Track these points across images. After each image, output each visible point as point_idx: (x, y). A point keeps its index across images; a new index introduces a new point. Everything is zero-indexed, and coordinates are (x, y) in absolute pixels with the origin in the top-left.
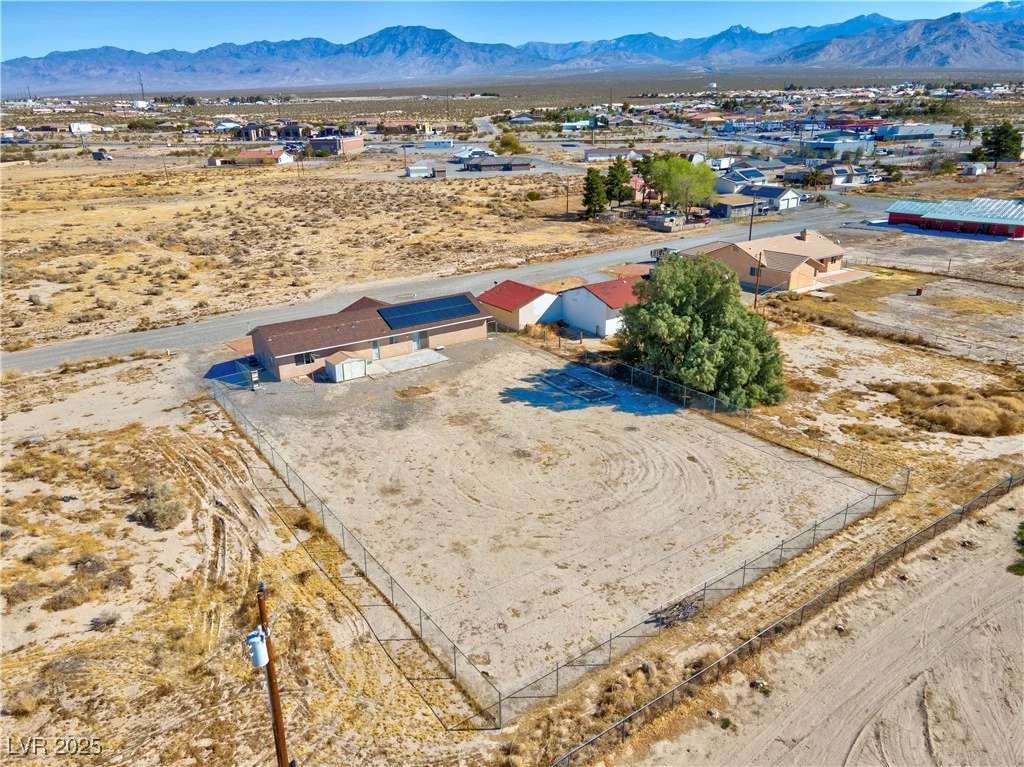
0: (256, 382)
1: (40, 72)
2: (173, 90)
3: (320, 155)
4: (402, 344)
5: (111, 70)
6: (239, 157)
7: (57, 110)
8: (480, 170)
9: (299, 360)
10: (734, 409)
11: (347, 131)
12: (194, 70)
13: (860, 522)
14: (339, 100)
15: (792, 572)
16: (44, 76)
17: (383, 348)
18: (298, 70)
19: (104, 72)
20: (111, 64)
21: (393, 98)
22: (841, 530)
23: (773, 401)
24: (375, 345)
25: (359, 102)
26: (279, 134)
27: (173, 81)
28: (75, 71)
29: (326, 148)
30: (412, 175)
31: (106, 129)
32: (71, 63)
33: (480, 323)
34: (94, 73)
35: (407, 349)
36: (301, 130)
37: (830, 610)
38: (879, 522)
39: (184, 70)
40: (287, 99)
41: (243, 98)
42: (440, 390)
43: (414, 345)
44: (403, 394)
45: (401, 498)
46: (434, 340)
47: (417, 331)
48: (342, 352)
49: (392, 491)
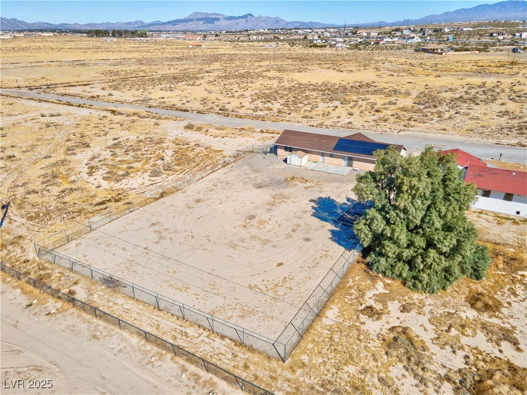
4: (337, 159)
9: (286, 149)
13: (226, 339)
15: (154, 314)
22: (210, 330)
24: (323, 155)
38: (232, 349)
42: (308, 184)
43: (344, 163)
44: (293, 179)
45: (193, 204)
46: (356, 164)
47: (347, 155)
48: (300, 151)
49: (198, 201)
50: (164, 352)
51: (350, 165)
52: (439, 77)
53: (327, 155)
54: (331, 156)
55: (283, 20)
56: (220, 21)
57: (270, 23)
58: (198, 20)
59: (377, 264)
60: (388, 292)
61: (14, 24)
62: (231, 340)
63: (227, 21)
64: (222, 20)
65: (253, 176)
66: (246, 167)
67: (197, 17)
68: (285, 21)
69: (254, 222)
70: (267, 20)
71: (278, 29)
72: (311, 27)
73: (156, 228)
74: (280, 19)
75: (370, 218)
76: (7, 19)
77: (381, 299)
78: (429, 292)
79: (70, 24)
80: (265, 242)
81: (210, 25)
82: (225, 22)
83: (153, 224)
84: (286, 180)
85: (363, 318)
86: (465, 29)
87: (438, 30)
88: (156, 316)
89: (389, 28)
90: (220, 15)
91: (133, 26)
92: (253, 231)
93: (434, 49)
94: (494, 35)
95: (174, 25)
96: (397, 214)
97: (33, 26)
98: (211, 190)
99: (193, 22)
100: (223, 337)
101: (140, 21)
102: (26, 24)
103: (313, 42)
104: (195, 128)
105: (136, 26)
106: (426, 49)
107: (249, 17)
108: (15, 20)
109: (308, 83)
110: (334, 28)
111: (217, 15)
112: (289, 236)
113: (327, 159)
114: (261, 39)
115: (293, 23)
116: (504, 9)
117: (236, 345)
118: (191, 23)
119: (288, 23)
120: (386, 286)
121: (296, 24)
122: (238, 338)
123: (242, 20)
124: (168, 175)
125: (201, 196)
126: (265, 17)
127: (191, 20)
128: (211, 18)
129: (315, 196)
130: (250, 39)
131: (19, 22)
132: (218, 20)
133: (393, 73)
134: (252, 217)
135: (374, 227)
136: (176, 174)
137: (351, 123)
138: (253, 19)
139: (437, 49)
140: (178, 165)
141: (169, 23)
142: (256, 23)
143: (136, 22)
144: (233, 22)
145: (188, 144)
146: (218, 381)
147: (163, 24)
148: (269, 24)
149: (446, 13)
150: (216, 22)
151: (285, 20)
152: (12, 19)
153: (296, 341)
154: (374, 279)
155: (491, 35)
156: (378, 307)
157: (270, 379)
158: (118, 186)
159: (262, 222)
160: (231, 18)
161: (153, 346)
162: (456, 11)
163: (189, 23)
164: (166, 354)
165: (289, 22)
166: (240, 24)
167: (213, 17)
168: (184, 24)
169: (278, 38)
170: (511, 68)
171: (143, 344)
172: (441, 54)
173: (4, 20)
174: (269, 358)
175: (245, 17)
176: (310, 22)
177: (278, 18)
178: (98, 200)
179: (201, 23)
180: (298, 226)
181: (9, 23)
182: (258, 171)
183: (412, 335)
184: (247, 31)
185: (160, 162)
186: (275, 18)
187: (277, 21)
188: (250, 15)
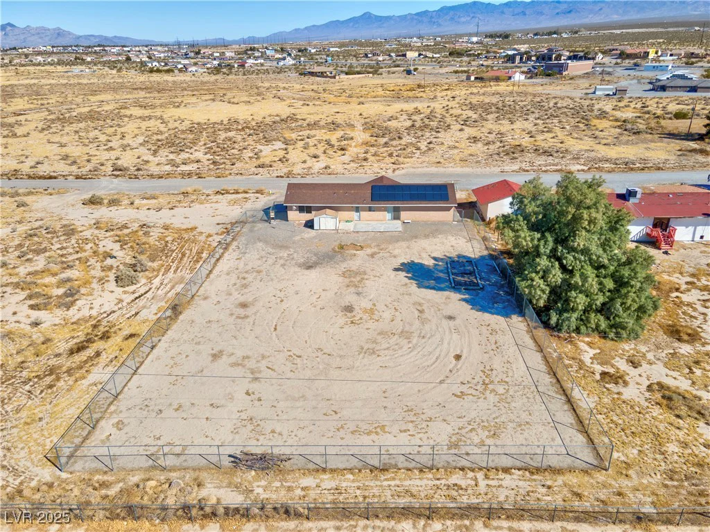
0: (273, 218)
1: (433, 20)
2: (501, 29)
3: (549, 75)
4: (378, 212)
5: (473, 17)
6: (484, 75)
7: (424, 44)
8: (664, 90)
9: (301, 209)
10: (560, 330)
11: (590, 56)
12: (525, 14)
13: (513, 471)
14: (618, 32)
15: (382, 479)
16: (434, 22)
17: (363, 214)
18: (601, 9)
19: (469, 18)
20: (474, 13)
21: (669, 30)
22: (480, 469)
23: (612, 335)
24: (357, 210)
25: (633, 33)
26: (537, 59)
27: (508, 23)
28: (452, 19)
29: (556, 70)
30: (597, 93)
31: (435, 56)
32: (451, 13)
33: (448, 209)
34: (463, 19)
35: (382, 218)
36: (554, 56)
37: (352, 523)
38: (535, 480)
39: (518, 14)
40: (576, 32)
41: (543, 33)
42: (368, 251)
43: (388, 216)
44: (342, 247)
45: (241, 312)
46: (404, 215)
47: (391, 205)
48: (327, 210)
49: (243, 305)
50: (467, 522)
51: (397, 217)
52: (363, 104)
53: (364, 209)
54: (370, 209)
55: (69, 33)
57: (48, 37)
59: (567, 323)
60: (598, 351)
62: (519, 470)
65: (283, 254)
66: (260, 245)
68: (73, 34)
69: (359, 314)
70: (41, 31)
71: (71, 46)
72: (122, 43)
73: (226, 359)
75: (541, 269)
77: (602, 360)
78: (635, 339)
80: (405, 335)
83: (216, 356)
84: (334, 251)
85: (612, 387)
86: (332, 49)
87: (303, 51)
88: (386, 480)
89: (238, 47)
93: (322, 73)
94: (369, 56)
96: (574, 257)
98: (245, 286)
100: (506, 470)
103: (148, 66)
104: (106, 201)
106: (313, 73)
107: (9, 28)
109: (206, 121)
110: (161, 45)
112: (424, 320)
113: (364, 214)
114: (52, 60)
115: (88, 37)
116: (357, 26)
117: (532, 473)
119: (79, 37)
120: (590, 345)
121: (92, 38)
122: (523, 464)
124: (149, 278)
125: (239, 298)
126: (37, 28)
129: (395, 263)
130: (32, 61)
133: (307, 103)
134: (349, 309)
135: (550, 278)
136: (161, 273)
137: (329, 168)
138: (17, 32)
139: (325, 72)
140: (150, 260)
142: (22, 37)
145: (126, 227)
146: (575, 528)
148: (47, 39)
149: (296, 30)
153: (585, 440)
154: (571, 342)
155: (366, 55)
156: (610, 370)
157: (618, 497)
158: (75, 314)
159: (370, 311)
161: (443, 522)
162: (306, 28)
164: (472, 524)
165: (81, 36)
169: (82, 59)
170: (424, 91)
171: (424, 525)
172: (334, 77)
174: (586, 472)
176: (115, 37)
177: (59, 29)
180: (419, 304)
182: (283, 247)
183: (674, 388)
184: (15, 48)
185: (111, 262)
186: (54, 29)
187: (59, 34)
188: (9, 24)
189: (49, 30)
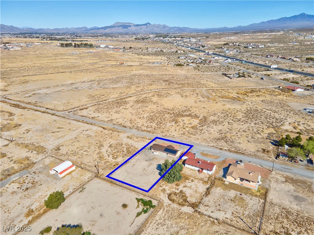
30: (307, 110)
33: (175, 155)
42: (157, 160)
43: (166, 154)
44: (154, 158)
45: (133, 166)
49: (134, 165)
51: (167, 155)
55: (168, 26)
56: (131, 27)
57: (160, 28)
58: (119, 26)
59: (164, 179)
61: (12, 29)
63: (135, 27)
64: (132, 26)
65: (145, 157)
67: (118, 25)
69: (145, 170)
70: (159, 26)
73: (127, 172)
74: (166, 26)
76: (8, 26)
77: (163, 185)
78: (170, 183)
79: (44, 29)
80: (147, 175)
81: (125, 29)
82: (134, 28)
83: (126, 171)
84: (152, 159)
85: (160, 187)
90: (131, 23)
91: (81, 30)
92: (145, 172)
95: (105, 30)
97: (23, 31)
98: (136, 162)
99: (116, 28)
101: (85, 27)
102: (19, 29)
104: (130, 137)
105: (83, 30)
107: (148, 25)
108: (12, 26)
111: (130, 23)
112: (151, 174)
118: (115, 28)
120: (165, 182)
121: (175, 28)
123: (144, 26)
124: (126, 157)
125: (134, 164)
126: (157, 25)
127: (115, 27)
128: (126, 26)
129: (158, 164)
131: (15, 28)
132: (130, 26)
134: (145, 169)
138: (151, 26)
140: (128, 154)
141: (102, 28)
142: (152, 28)
143: (83, 28)
144: (139, 27)
145: (129, 146)
147: (99, 29)
149: (262, 22)
150: (129, 28)
151: (169, 26)
152: (11, 26)
154: (163, 181)
156: (162, 186)
158: (116, 161)
159: (147, 170)
160: (138, 25)
162: (268, 21)
163: (113, 28)
165: (171, 28)
166: (143, 29)
167: (127, 25)
168: (110, 29)
169: (163, 51)
173: (6, 27)
175: (146, 24)
176: (184, 27)
178: (113, 165)
179: (120, 28)
180: (153, 171)
181: (9, 28)
182: (146, 156)
185: (123, 153)
186: (163, 25)
187: (164, 27)
188: (149, 23)
189: (161, 25)
